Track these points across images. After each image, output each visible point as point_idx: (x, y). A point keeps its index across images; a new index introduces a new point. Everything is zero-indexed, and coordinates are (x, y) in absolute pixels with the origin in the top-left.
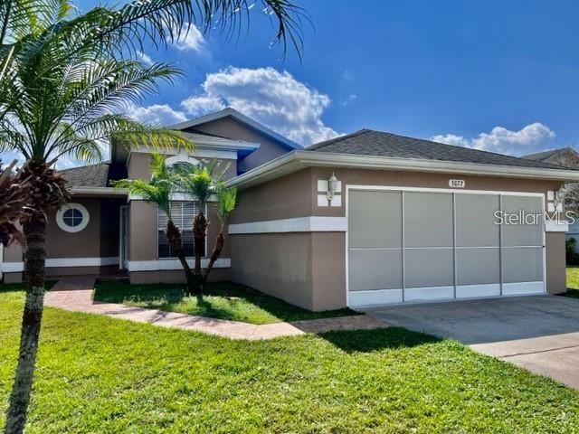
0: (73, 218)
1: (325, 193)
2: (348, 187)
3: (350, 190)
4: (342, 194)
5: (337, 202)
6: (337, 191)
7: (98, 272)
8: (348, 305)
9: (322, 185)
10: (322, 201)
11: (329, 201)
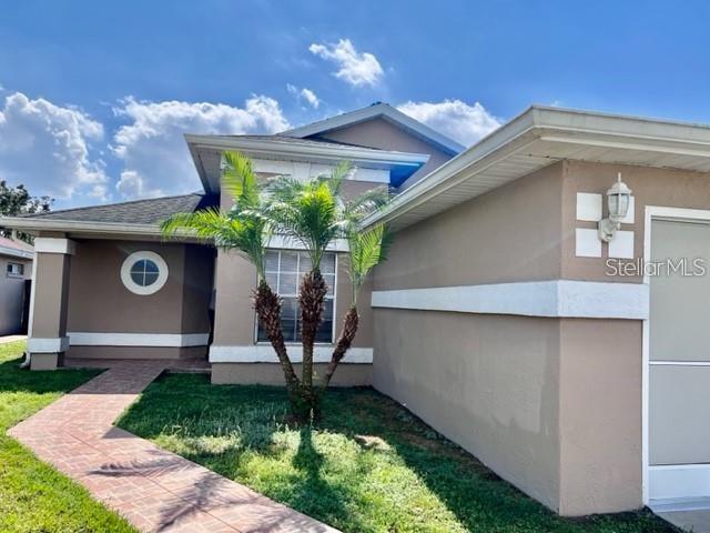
0: (144, 273)
1: (596, 225)
2: (651, 211)
3: (655, 219)
4: (637, 228)
5: (623, 246)
6: (625, 221)
7: (177, 356)
8: (646, 502)
9: (587, 206)
10: (587, 245)
11: (605, 244)
